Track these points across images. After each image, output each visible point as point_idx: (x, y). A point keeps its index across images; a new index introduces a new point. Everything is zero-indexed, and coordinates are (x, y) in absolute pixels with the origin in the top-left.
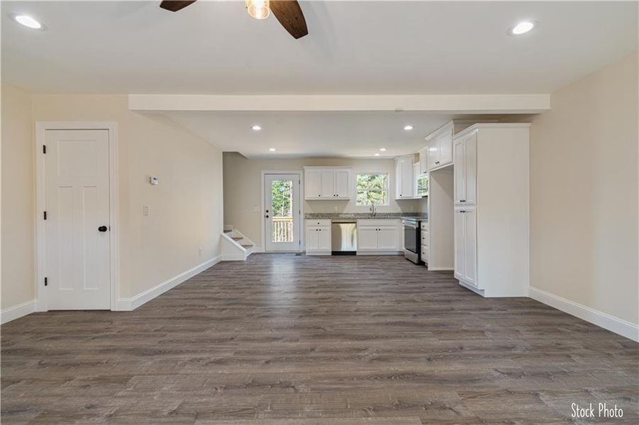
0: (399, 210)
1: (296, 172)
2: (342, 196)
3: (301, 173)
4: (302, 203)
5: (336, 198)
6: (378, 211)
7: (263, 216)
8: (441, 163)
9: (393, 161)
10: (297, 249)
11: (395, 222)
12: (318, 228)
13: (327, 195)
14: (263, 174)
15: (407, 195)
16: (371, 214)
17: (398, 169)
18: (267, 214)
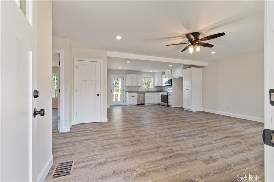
0: (156, 90)
1: (122, 76)
2: (139, 85)
3: (124, 76)
4: (124, 87)
5: (137, 85)
6: (149, 90)
7: (110, 92)
8: (178, 76)
9: (154, 74)
10: (122, 104)
11: (156, 93)
12: (133, 96)
13: (134, 84)
14: (110, 76)
15: (159, 85)
16: (148, 91)
17: (156, 76)
18: (112, 91)
